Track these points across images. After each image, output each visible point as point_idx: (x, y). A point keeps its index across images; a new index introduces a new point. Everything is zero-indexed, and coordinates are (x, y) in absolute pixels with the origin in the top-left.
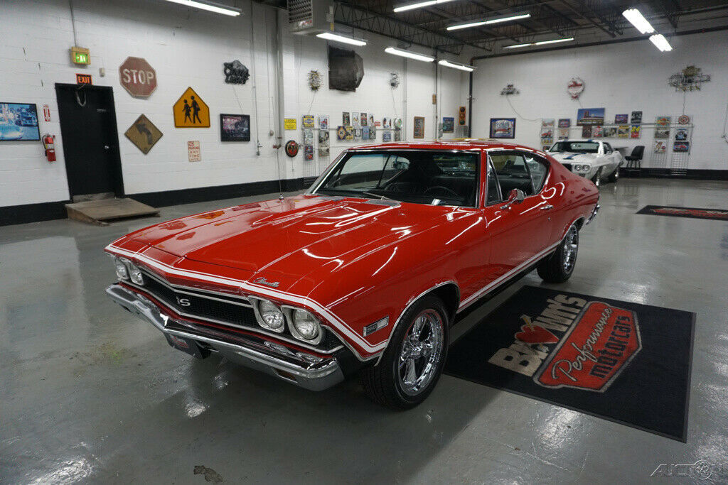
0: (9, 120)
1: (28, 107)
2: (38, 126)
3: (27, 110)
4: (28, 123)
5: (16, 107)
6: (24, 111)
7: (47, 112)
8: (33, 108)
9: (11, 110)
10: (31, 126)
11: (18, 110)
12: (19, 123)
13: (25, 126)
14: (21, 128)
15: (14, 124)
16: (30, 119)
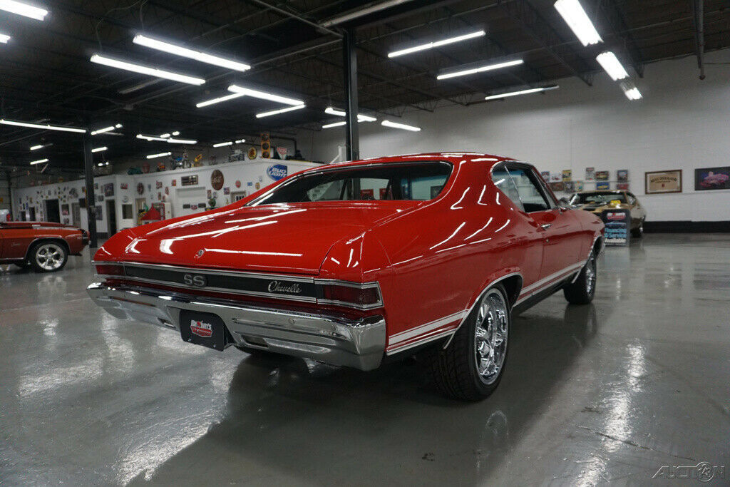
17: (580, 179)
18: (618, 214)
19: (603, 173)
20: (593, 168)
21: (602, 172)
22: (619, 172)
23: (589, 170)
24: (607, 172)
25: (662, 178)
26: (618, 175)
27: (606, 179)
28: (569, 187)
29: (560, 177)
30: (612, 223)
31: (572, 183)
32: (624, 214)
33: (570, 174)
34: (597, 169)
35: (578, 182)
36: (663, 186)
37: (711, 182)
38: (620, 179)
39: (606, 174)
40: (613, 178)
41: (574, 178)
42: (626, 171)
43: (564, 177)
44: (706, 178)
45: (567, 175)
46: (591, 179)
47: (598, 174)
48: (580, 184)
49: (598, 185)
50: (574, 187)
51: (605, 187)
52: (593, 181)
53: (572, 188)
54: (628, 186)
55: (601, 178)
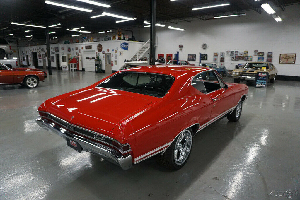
17: (251, 55)
18: (263, 74)
19: (262, 53)
20: (258, 51)
21: (261, 53)
23: (256, 51)
24: (264, 53)
25: (287, 57)
26: (268, 54)
27: (263, 56)
28: (246, 58)
29: (243, 54)
30: (260, 78)
31: (248, 56)
32: (266, 74)
33: (247, 52)
34: (259, 51)
35: (251, 56)
36: (287, 60)
38: (269, 56)
40: (266, 56)
41: (249, 55)
42: (272, 53)
43: (244, 53)
45: (246, 53)
46: (256, 55)
47: (259, 53)
48: (251, 57)
49: (259, 58)
50: (248, 59)
51: (262, 59)
52: (257, 56)
53: (247, 59)
54: (272, 59)
55: (261, 55)
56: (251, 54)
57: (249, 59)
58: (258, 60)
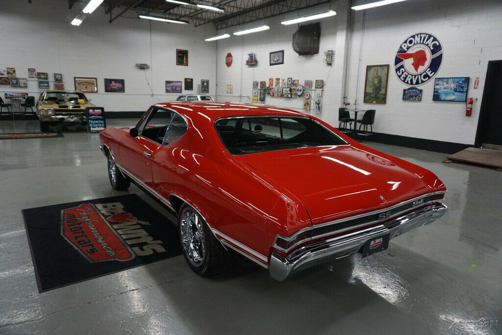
0: (451, 88)
1: (464, 79)
2: (467, 92)
3: (463, 81)
4: (461, 90)
5: (457, 80)
6: (461, 82)
7: (477, 83)
8: (467, 80)
9: (454, 82)
10: (463, 92)
11: (458, 82)
12: (455, 90)
13: (459, 92)
14: (456, 93)
15: (452, 91)
16: (463, 87)
18: (96, 111)
19: (44, 74)
20: (35, 69)
21: (42, 73)
22: (55, 75)
23: (31, 71)
25: (85, 82)
26: (55, 77)
27: (46, 78)
28: (15, 83)
29: (5, 73)
30: (93, 116)
31: (17, 79)
32: (100, 111)
33: (14, 71)
34: (37, 71)
35: (23, 79)
36: (86, 87)
37: (114, 88)
38: (57, 80)
39: (46, 74)
40: (51, 79)
41: (18, 75)
42: (61, 75)
43: (8, 73)
44: (111, 85)
45: (11, 72)
46: (33, 78)
47: (39, 74)
48: (25, 81)
49: (40, 83)
50: (19, 83)
51: (46, 85)
52: (36, 79)
53: (17, 83)
54: (63, 85)
55: (42, 78)
56: (21, 74)
57: (21, 85)
58: (40, 86)
